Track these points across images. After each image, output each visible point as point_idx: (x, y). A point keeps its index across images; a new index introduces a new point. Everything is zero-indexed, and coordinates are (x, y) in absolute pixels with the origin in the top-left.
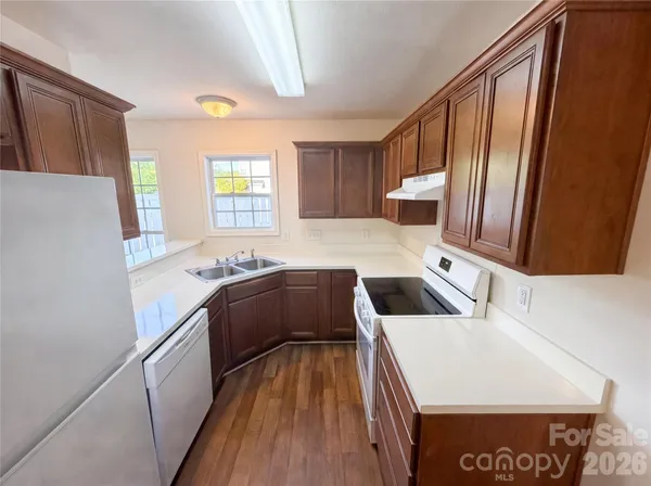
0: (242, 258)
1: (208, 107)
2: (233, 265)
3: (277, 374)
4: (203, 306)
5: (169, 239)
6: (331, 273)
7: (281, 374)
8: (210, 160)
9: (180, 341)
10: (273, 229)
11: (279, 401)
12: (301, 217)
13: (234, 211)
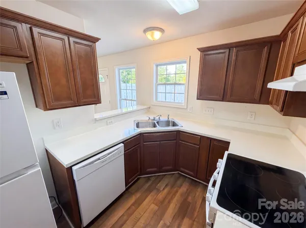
0: (162, 119)
1: (149, 35)
2: (155, 122)
3: (164, 189)
4: (123, 142)
5: (137, 104)
6: (211, 140)
7: (166, 191)
8: (157, 66)
9: (99, 159)
10: (183, 104)
11: (156, 208)
12: (197, 99)
13: (175, 93)
